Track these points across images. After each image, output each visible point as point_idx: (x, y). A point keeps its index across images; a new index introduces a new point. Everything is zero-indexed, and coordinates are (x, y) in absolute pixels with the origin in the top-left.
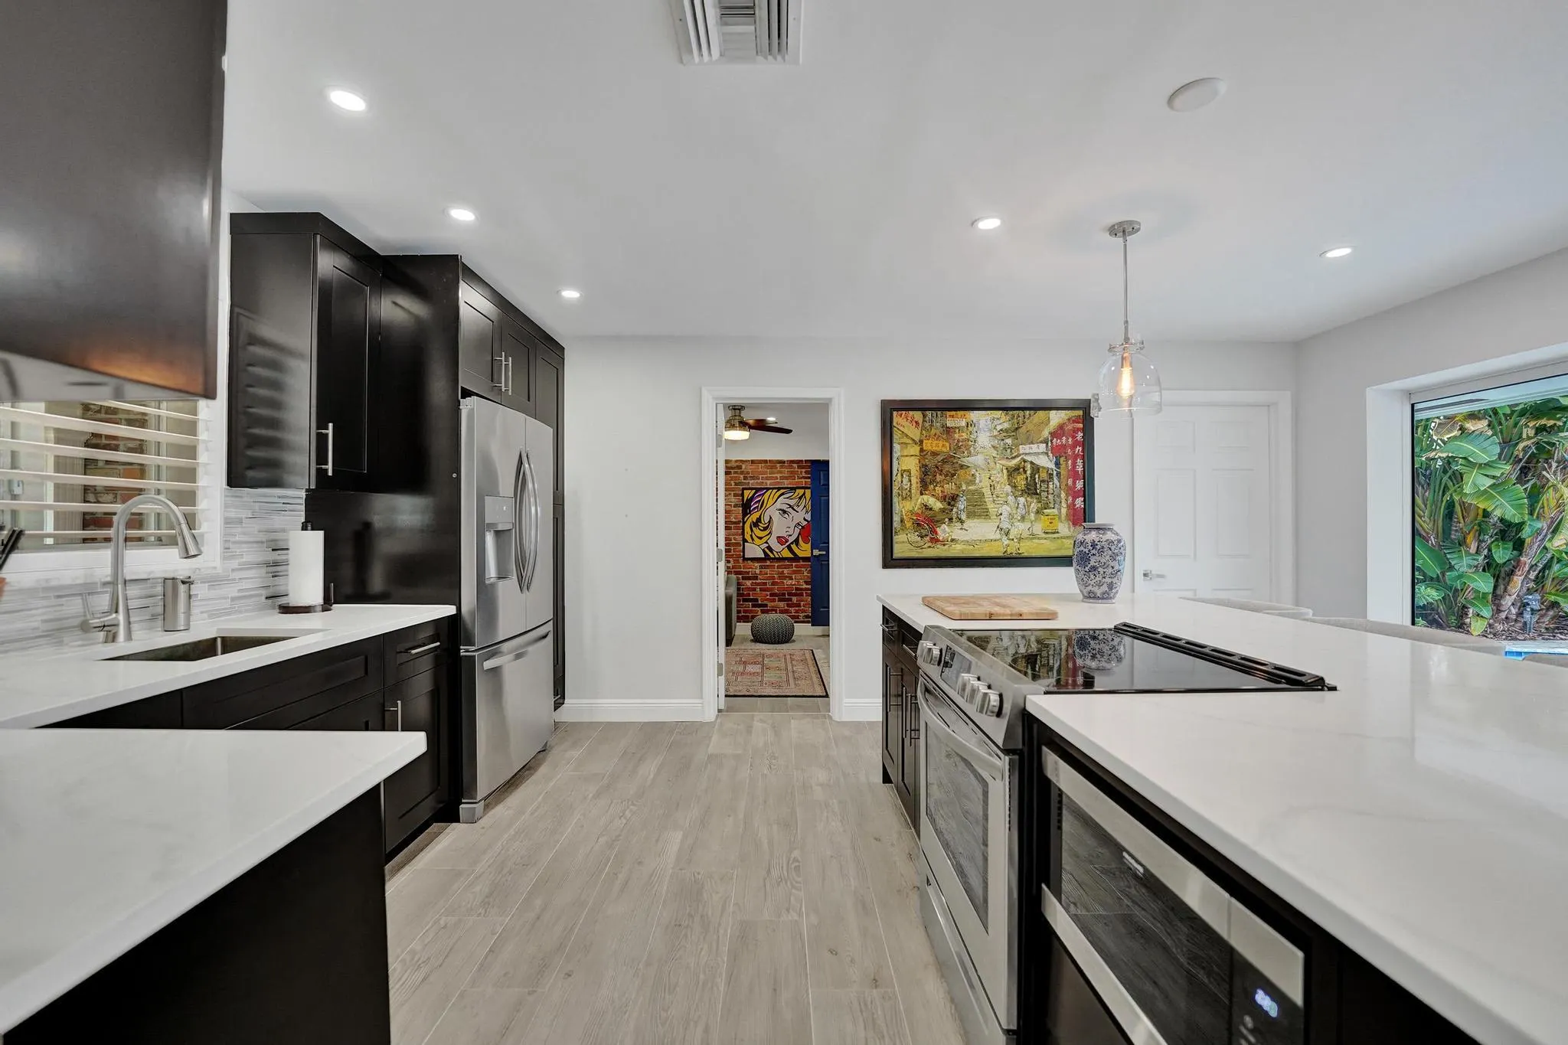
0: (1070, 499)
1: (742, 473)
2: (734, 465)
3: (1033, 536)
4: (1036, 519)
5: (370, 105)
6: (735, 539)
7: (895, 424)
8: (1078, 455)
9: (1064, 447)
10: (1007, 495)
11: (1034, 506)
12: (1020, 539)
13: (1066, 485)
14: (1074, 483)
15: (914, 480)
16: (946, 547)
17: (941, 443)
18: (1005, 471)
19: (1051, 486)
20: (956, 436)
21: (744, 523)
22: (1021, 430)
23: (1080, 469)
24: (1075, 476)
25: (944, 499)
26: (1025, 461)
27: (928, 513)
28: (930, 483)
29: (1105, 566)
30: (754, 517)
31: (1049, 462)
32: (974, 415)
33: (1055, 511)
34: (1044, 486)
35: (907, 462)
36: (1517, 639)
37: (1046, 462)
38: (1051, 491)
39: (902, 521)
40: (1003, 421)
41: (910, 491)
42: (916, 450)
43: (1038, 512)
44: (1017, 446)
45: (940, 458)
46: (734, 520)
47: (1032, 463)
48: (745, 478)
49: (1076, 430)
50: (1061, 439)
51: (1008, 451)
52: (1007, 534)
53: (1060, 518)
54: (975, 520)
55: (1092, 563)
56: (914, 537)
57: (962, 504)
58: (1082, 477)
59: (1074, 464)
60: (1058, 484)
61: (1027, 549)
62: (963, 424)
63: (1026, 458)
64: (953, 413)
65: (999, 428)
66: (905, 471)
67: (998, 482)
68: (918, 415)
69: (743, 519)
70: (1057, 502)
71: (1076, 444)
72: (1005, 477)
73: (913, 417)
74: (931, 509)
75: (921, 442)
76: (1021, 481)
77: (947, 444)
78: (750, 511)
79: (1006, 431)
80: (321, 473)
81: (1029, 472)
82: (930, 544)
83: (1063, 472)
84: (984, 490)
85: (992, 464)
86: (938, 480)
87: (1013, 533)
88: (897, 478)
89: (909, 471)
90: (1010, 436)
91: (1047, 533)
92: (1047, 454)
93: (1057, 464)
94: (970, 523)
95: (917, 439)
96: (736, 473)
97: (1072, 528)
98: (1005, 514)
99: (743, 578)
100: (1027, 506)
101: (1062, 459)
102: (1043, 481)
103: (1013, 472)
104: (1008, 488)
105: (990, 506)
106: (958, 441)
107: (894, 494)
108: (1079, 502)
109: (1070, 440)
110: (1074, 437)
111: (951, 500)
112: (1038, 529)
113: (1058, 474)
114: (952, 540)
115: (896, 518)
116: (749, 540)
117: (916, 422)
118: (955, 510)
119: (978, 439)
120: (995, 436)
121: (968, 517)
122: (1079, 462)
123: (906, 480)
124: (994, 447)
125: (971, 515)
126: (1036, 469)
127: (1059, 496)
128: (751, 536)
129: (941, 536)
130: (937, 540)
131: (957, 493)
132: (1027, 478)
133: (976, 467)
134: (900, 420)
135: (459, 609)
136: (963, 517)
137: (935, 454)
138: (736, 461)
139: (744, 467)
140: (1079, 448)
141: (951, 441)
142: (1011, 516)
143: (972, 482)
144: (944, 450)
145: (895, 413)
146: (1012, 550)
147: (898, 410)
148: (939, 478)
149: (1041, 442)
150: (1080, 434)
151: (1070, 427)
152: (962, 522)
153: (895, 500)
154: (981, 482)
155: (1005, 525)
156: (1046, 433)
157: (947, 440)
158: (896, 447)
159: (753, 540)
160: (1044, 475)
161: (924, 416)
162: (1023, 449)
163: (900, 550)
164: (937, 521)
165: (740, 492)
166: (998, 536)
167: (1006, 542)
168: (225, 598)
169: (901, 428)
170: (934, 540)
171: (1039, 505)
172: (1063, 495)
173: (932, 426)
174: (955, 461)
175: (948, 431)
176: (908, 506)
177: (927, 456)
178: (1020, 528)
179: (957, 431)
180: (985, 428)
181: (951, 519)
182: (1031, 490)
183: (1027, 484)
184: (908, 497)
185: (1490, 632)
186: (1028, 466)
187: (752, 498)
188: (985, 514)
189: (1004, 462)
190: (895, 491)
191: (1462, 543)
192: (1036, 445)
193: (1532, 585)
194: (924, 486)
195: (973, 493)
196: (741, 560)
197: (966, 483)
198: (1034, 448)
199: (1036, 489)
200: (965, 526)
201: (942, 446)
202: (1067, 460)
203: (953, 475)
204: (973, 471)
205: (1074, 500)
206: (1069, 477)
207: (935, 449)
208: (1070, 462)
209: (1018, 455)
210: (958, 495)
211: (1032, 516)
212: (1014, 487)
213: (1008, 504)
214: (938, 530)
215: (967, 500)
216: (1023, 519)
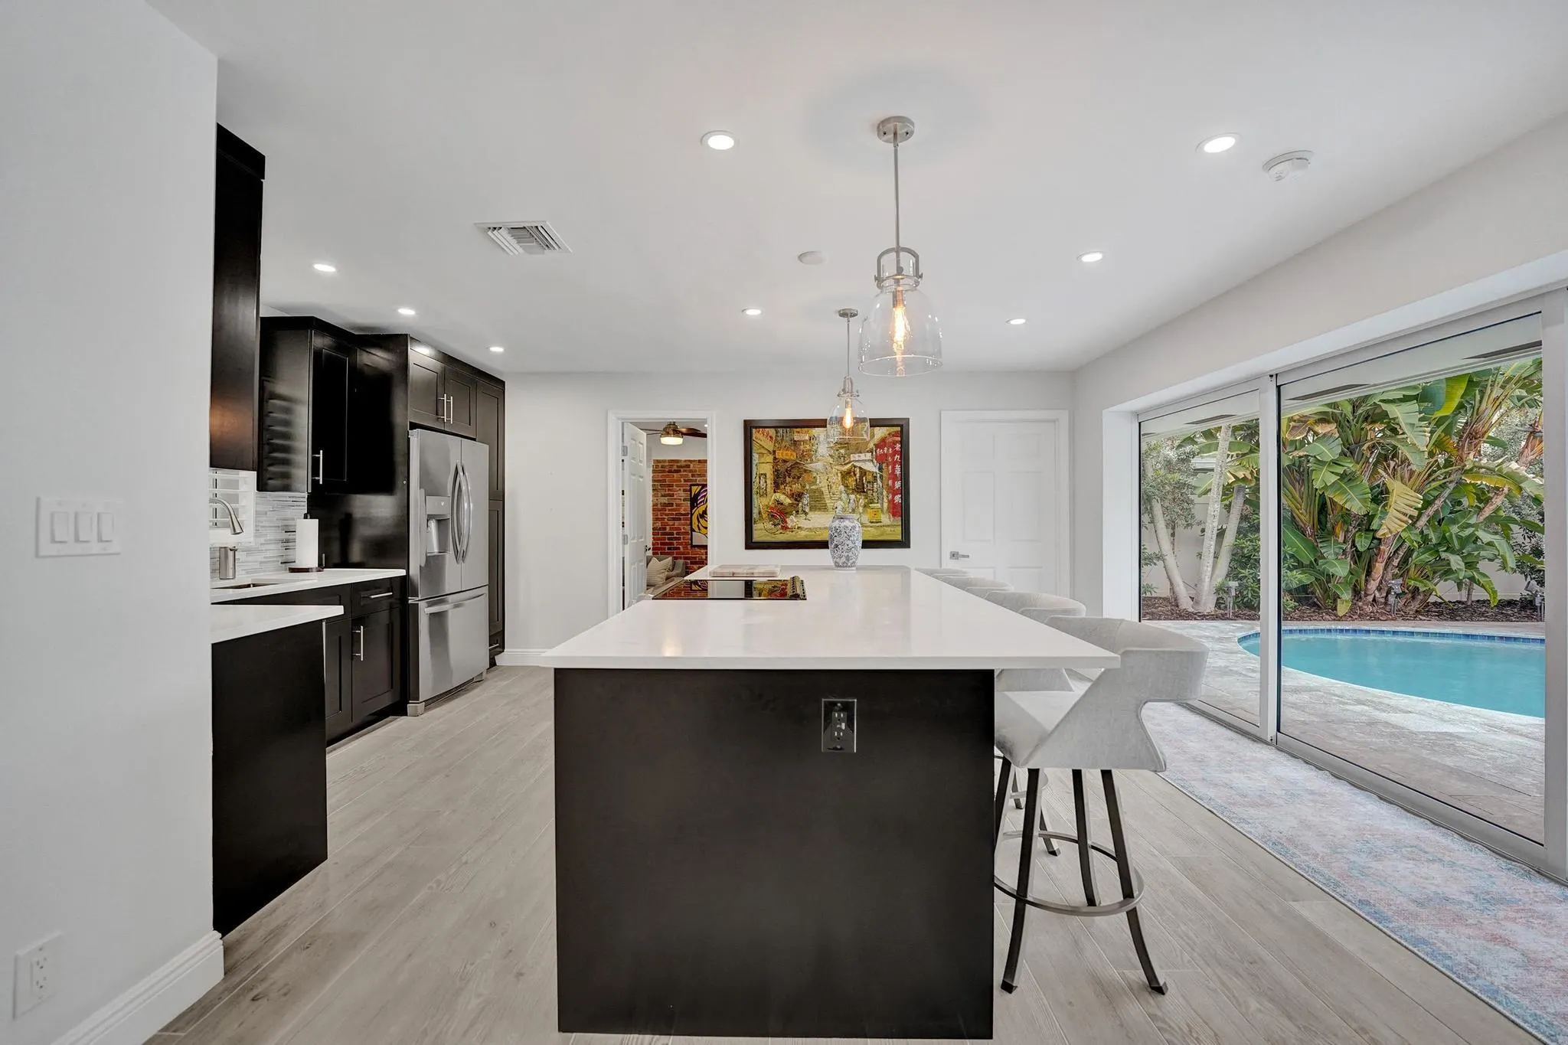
0: (890, 497)
1: (690, 471)
2: (683, 464)
4: (864, 511)
5: (336, 267)
6: (684, 528)
7: (754, 438)
8: (896, 461)
9: (886, 455)
10: (841, 492)
11: (862, 501)
13: (888, 485)
14: (894, 483)
15: (769, 482)
17: (789, 453)
18: (839, 475)
19: (875, 486)
20: (802, 447)
21: (692, 515)
22: (851, 443)
23: (898, 472)
24: (894, 478)
25: (792, 496)
26: (855, 467)
27: (779, 506)
28: (782, 484)
29: (842, 543)
30: (701, 510)
31: (874, 468)
32: (816, 431)
33: (879, 505)
34: (870, 486)
35: (764, 467)
36: (1379, 619)
37: (871, 467)
38: (875, 490)
39: (760, 513)
41: (766, 490)
42: (770, 458)
43: (865, 506)
44: (849, 455)
45: (789, 464)
46: (683, 512)
47: (860, 468)
48: (693, 476)
49: (894, 443)
50: (883, 449)
51: (842, 459)
53: (882, 511)
56: (769, 525)
57: (806, 500)
58: (899, 478)
59: (894, 468)
60: (881, 485)
62: (807, 438)
63: (856, 464)
64: (799, 430)
65: (835, 441)
66: (762, 474)
67: (834, 483)
68: (772, 432)
69: (691, 511)
70: (880, 498)
71: (895, 453)
72: (840, 479)
73: (768, 434)
74: (782, 504)
75: (774, 452)
76: (852, 482)
77: (795, 454)
78: (697, 505)
79: (840, 443)
80: (315, 483)
81: (858, 475)
82: (781, 531)
83: (885, 475)
84: (823, 489)
85: (829, 469)
86: (787, 481)
88: (755, 479)
89: (765, 475)
90: (843, 448)
91: (872, 522)
92: (872, 461)
93: (880, 469)
94: (811, 515)
95: (771, 449)
96: (685, 471)
97: (892, 519)
98: (840, 507)
99: (691, 563)
100: (857, 501)
101: (884, 465)
102: (869, 482)
103: (846, 475)
104: (842, 488)
105: (828, 501)
106: (803, 451)
107: (753, 492)
108: (898, 498)
109: (891, 450)
110: (893, 448)
111: (798, 497)
112: (865, 519)
114: (799, 528)
115: (755, 511)
116: (697, 530)
117: (771, 437)
118: (800, 504)
119: (819, 450)
120: (831, 447)
121: (811, 510)
122: (898, 467)
123: (762, 481)
124: (831, 456)
126: (863, 472)
127: (882, 494)
128: (698, 526)
129: (790, 524)
130: (787, 528)
131: (802, 491)
132: (856, 480)
133: (817, 471)
134: (758, 435)
135: (408, 572)
136: (807, 510)
137: (785, 461)
138: (685, 461)
139: (692, 465)
140: (897, 457)
141: (797, 452)
142: (844, 510)
143: (814, 483)
144: (792, 458)
145: (754, 430)
147: (756, 428)
149: (868, 452)
150: (898, 446)
151: (890, 440)
152: (806, 514)
153: (755, 496)
154: (820, 482)
156: (871, 445)
157: (794, 451)
158: (755, 456)
159: (699, 529)
160: (870, 478)
161: (777, 432)
162: (853, 457)
163: (759, 535)
164: (787, 513)
165: (688, 488)
168: (256, 562)
169: (759, 442)
170: (785, 528)
171: (866, 501)
172: (885, 493)
173: (782, 440)
174: (800, 467)
175: (795, 443)
177: (779, 463)
179: (802, 443)
180: (823, 441)
181: (797, 512)
182: (860, 489)
183: (857, 485)
184: (764, 494)
185: (1354, 614)
186: (858, 470)
187: (699, 493)
188: (824, 508)
189: (838, 467)
190: (755, 490)
191: (1333, 532)
192: (863, 454)
193: (1396, 571)
194: (777, 486)
196: (689, 547)
197: (810, 484)
198: (863, 456)
199: (863, 488)
200: (809, 516)
201: (790, 455)
202: (888, 466)
203: (799, 478)
204: (815, 475)
205: (893, 497)
206: (889, 479)
207: (785, 457)
208: (890, 467)
209: (850, 462)
210: (803, 493)
211: (861, 509)
212: (847, 486)
213: (842, 500)
214: (787, 519)
215: (810, 497)
216: (854, 511)
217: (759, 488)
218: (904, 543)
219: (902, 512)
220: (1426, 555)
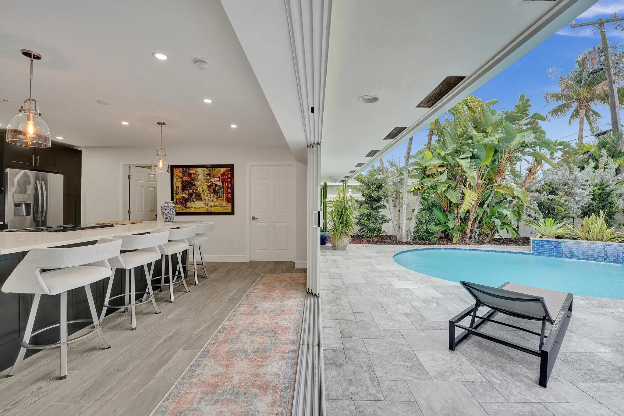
0: (227, 195)
3: (215, 206)
7: (174, 172)
8: (229, 181)
9: (225, 179)
10: (208, 193)
11: (216, 197)
12: (211, 207)
13: (225, 190)
14: (228, 190)
15: (180, 189)
17: (188, 178)
18: (207, 186)
20: (192, 176)
22: (212, 174)
23: (229, 185)
24: (228, 187)
25: (189, 195)
26: (213, 183)
31: (220, 184)
32: (198, 169)
33: (222, 198)
35: (178, 183)
39: (177, 201)
40: (206, 171)
41: (179, 192)
42: (180, 180)
43: (217, 199)
44: (211, 179)
45: (188, 182)
47: (215, 184)
49: (229, 174)
50: (224, 177)
51: (207, 180)
52: (207, 205)
53: (223, 201)
56: (181, 206)
57: (194, 196)
58: (230, 188)
59: (228, 184)
60: (223, 190)
61: (214, 210)
62: (194, 172)
63: (213, 182)
64: (192, 169)
65: (205, 173)
68: (181, 169)
70: (223, 196)
71: (228, 178)
73: (180, 170)
74: (185, 198)
75: (182, 177)
76: (212, 189)
77: (190, 178)
79: (207, 174)
82: (184, 208)
83: (224, 186)
84: (201, 192)
85: (203, 184)
87: (209, 205)
88: (175, 188)
89: (178, 186)
90: (208, 176)
91: (220, 205)
92: (219, 181)
93: (223, 184)
94: (196, 202)
95: (181, 177)
97: (227, 204)
98: (207, 199)
100: (214, 197)
102: (218, 189)
104: (208, 192)
105: (203, 197)
108: (229, 196)
110: (228, 176)
111: (191, 195)
112: (217, 204)
114: (191, 207)
117: (181, 172)
118: (192, 198)
119: (199, 177)
120: (204, 176)
121: (196, 200)
122: (229, 183)
123: (177, 189)
124: (204, 179)
125: (197, 200)
126: (216, 185)
127: (223, 194)
129: (188, 206)
131: (192, 193)
133: (198, 185)
134: (176, 171)
136: (195, 200)
137: (186, 181)
142: (209, 200)
143: (197, 190)
144: (189, 180)
146: (209, 210)
147: (175, 168)
148: (187, 188)
149: (218, 178)
151: (227, 173)
152: (194, 201)
153: (174, 195)
154: (200, 189)
155: (207, 203)
156: (219, 175)
158: (175, 179)
161: (183, 170)
163: (179, 210)
164: (187, 201)
166: (205, 206)
167: (207, 208)
169: (176, 173)
170: (186, 207)
172: (224, 194)
173: (185, 173)
174: (192, 183)
175: (190, 175)
176: (178, 197)
177: (184, 182)
178: (211, 204)
179: (193, 174)
180: (201, 173)
181: (191, 201)
182: (215, 192)
184: (178, 194)
185: (461, 241)
188: (201, 199)
190: (175, 192)
191: (453, 210)
193: (478, 225)
194: (183, 191)
195: (197, 193)
198: (216, 179)
200: (195, 203)
201: (188, 179)
202: (226, 183)
203: (191, 188)
204: (197, 186)
205: (228, 195)
206: (226, 188)
209: (211, 181)
211: (215, 200)
212: (210, 191)
213: (208, 196)
214: (187, 204)
215: (196, 195)
216: (212, 201)
217: (176, 192)
218: (232, 213)
219: (231, 201)
220: (487, 219)
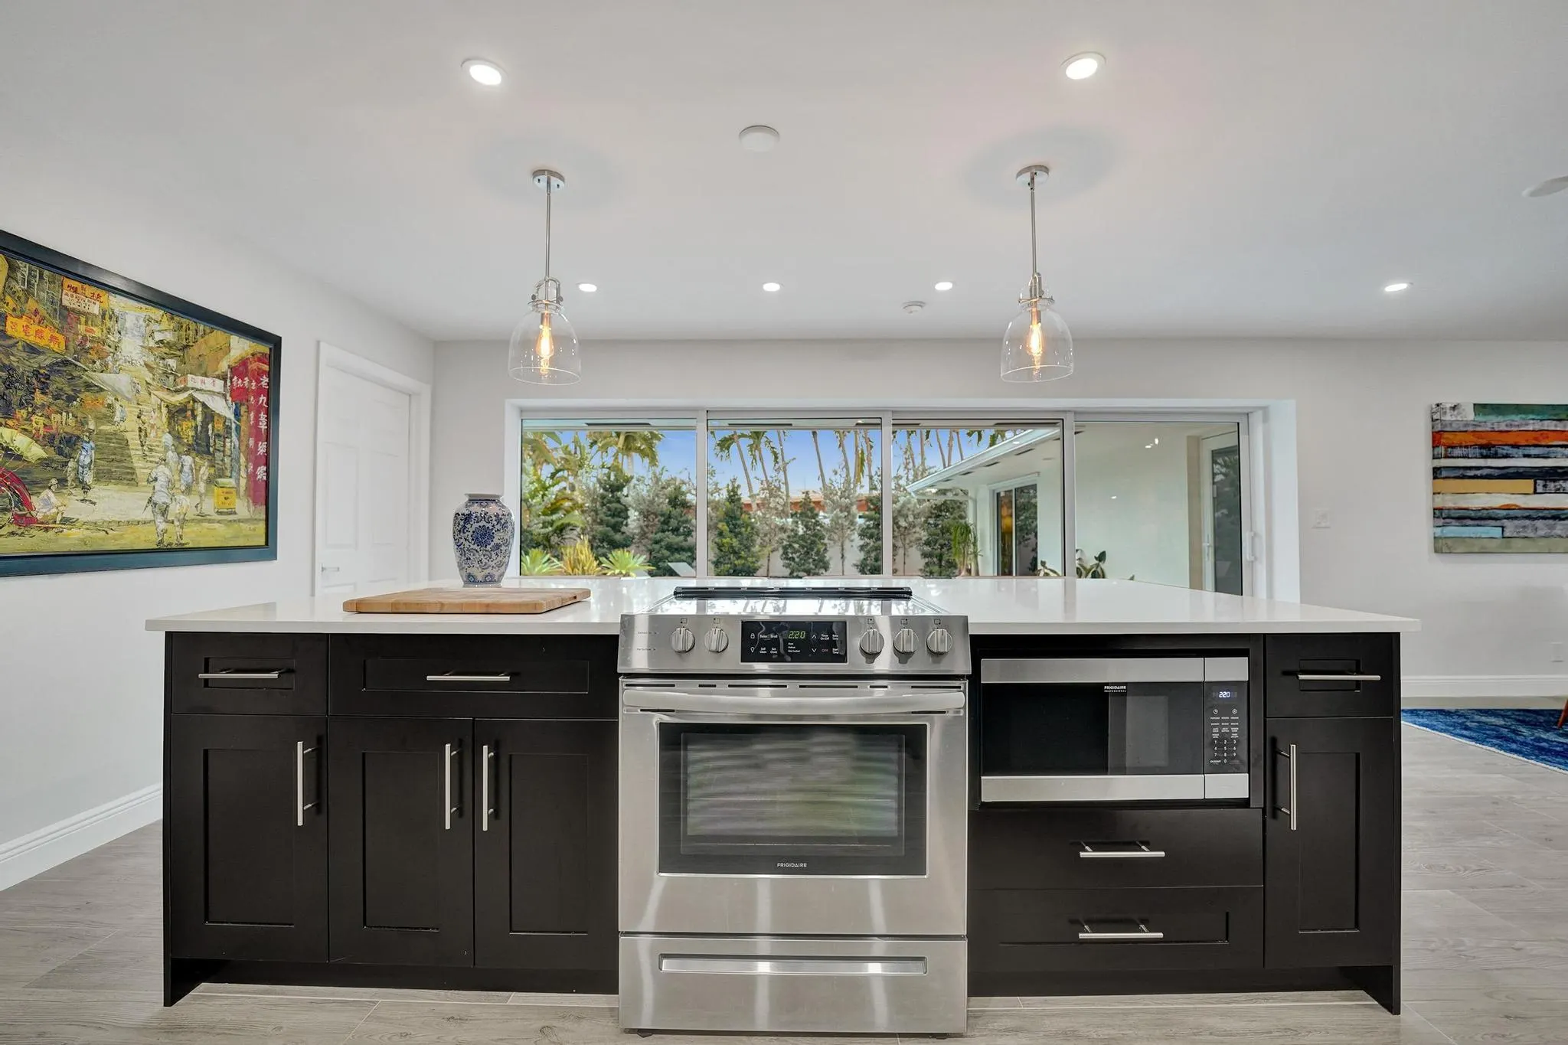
0: (251, 468)
3: (202, 518)
4: (207, 491)
8: (261, 406)
9: (246, 392)
10: (166, 449)
11: (205, 471)
12: (184, 521)
13: (247, 446)
14: (256, 445)
16: (51, 533)
17: (47, 333)
18: (164, 410)
19: (228, 445)
20: (82, 328)
22: (190, 351)
23: (263, 426)
24: (257, 435)
25: (48, 440)
26: (195, 401)
27: (11, 464)
28: (21, 405)
31: (227, 409)
32: (114, 303)
33: (232, 482)
34: (219, 443)
37: (223, 408)
38: (228, 452)
40: (165, 328)
43: (210, 481)
44: (184, 374)
45: (45, 360)
47: (204, 405)
49: (261, 373)
50: (243, 380)
51: (171, 379)
52: (164, 512)
53: (238, 492)
54: (111, 486)
55: (496, 541)
57: (85, 455)
58: (264, 436)
59: (257, 419)
60: (237, 443)
61: (193, 536)
62: (95, 312)
63: (197, 395)
64: (75, 284)
65: (158, 337)
67: (152, 426)
70: (235, 468)
71: (259, 391)
72: (165, 420)
74: (19, 457)
76: (187, 429)
77: (61, 339)
79: (169, 345)
81: (199, 418)
82: (14, 528)
83: (243, 427)
84: (128, 436)
85: (144, 392)
87: (174, 510)
90: (175, 356)
91: (221, 513)
92: (224, 396)
93: (237, 414)
94: (98, 491)
97: (252, 508)
98: (162, 480)
100: (195, 470)
101: (243, 409)
102: (218, 436)
103: (176, 414)
104: (168, 439)
105: (137, 463)
106: (85, 338)
108: (261, 472)
109: (254, 384)
110: (258, 381)
111: (65, 445)
112: (209, 506)
113: (238, 428)
114: (65, 521)
118: (72, 464)
119: (122, 346)
120: (150, 349)
121: (98, 478)
122: (263, 416)
124: (147, 365)
125: (102, 476)
126: (209, 415)
127: (238, 461)
129: (39, 512)
130: (30, 521)
131: (77, 433)
132: (196, 427)
136: (89, 478)
137: (32, 350)
140: (263, 398)
141: (70, 336)
142: (170, 484)
143: (109, 419)
144: (54, 347)
146: (171, 539)
149: (218, 377)
150: (265, 380)
151: (254, 365)
152: (86, 488)
154: (123, 420)
155: (161, 498)
156: (224, 366)
157: (61, 331)
162: (194, 381)
164: (34, 483)
166: (148, 515)
167: (163, 526)
170: (25, 521)
171: (212, 471)
172: (243, 460)
173: (28, 293)
174: (75, 374)
175: (66, 315)
177: (14, 350)
178: (183, 504)
179: (83, 319)
180: (134, 330)
182: (201, 446)
183: (196, 437)
186: (199, 410)
188: (128, 478)
189: (161, 394)
192: (210, 380)
195: (108, 437)
197: (97, 418)
198: (208, 383)
199: (208, 446)
200: (91, 495)
201: (48, 339)
202: (248, 412)
203: (71, 399)
204: (110, 400)
205: (255, 469)
206: (250, 436)
207: (32, 339)
208: (252, 415)
209: (185, 389)
210: (78, 437)
211: (202, 487)
212: (178, 437)
213: (166, 464)
214: (34, 499)
215: (97, 449)
216: (188, 490)
218: (267, 549)
219: (266, 495)
